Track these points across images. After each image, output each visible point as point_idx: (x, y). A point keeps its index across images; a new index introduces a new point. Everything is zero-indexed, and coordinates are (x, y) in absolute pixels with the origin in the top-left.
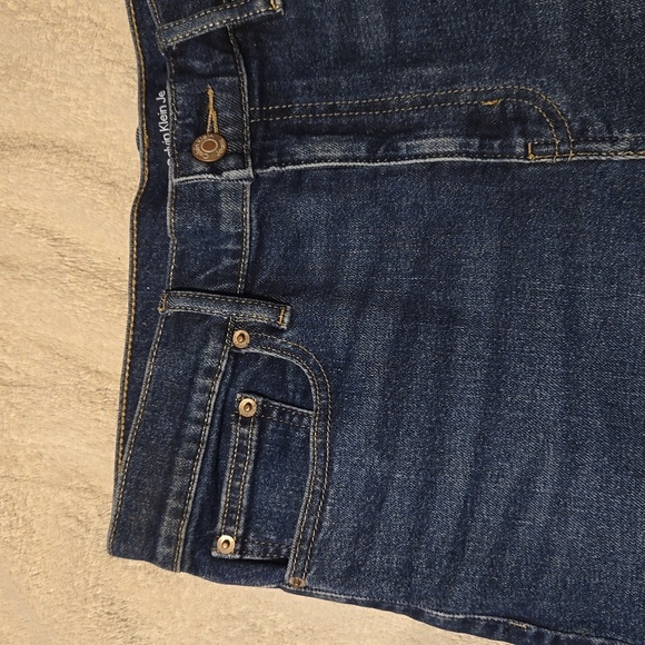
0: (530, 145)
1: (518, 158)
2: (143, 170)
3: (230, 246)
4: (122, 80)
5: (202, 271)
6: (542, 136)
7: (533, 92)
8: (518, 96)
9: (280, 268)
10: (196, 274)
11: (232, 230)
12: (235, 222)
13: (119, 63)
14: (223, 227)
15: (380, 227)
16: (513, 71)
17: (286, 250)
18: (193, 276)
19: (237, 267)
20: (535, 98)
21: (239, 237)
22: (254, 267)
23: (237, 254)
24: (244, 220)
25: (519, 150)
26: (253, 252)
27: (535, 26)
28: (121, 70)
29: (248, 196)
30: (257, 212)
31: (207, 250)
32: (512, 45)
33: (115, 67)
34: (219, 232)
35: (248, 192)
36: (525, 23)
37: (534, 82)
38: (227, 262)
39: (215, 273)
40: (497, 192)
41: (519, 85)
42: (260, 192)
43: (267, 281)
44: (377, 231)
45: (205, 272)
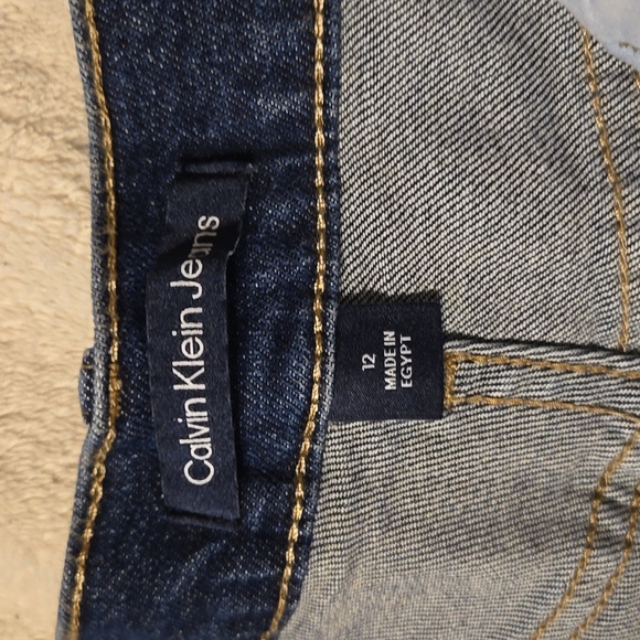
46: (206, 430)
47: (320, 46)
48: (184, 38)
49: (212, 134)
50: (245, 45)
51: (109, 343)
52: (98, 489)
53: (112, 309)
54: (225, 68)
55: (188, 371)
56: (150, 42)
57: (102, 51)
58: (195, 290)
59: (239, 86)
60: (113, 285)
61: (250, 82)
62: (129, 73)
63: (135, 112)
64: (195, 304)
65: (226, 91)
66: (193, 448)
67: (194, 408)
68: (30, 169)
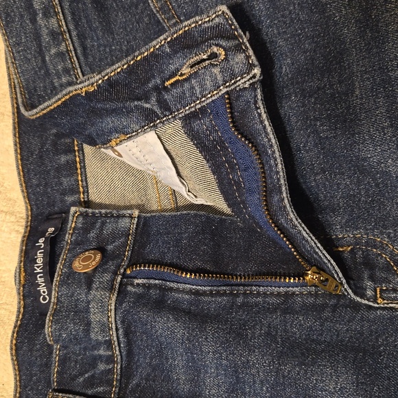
0: (378, 290)
1: (368, 300)
2: (20, 303)
3: (102, 352)
4: (12, 228)
5: (82, 374)
6: (389, 282)
7: (380, 242)
8: (367, 244)
9: (149, 375)
10: (76, 376)
11: (100, 338)
12: (103, 331)
13: (12, 214)
14: (93, 336)
15: (234, 354)
16: (362, 222)
17: (151, 358)
18: (74, 378)
19: (111, 371)
20: (382, 247)
21: (109, 344)
22: (127, 373)
23: (110, 360)
24: (110, 329)
25: (369, 293)
26: (124, 358)
27: (377, 185)
28: (13, 219)
29: (113, 307)
30: (123, 322)
31: (85, 354)
32: (360, 200)
33: (8, 217)
34: (90, 339)
35: (113, 305)
36: (368, 182)
37: (382, 233)
38: (102, 367)
39: (93, 376)
40: (347, 330)
41: (367, 234)
42: (124, 305)
43: (138, 385)
44: (230, 357)
45: (84, 374)
46: (44, 284)
47: (80, 183)
48: (46, 184)
49: (56, 209)
50: (61, 184)
51: (21, 263)
52: (22, 310)
53: (23, 254)
54: (57, 190)
55: (38, 267)
56: (38, 186)
57: (26, 189)
58: (41, 245)
59: (61, 195)
60: (24, 248)
61: (64, 193)
62: (34, 194)
63: (36, 205)
64: (42, 249)
65: (58, 196)
66: (42, 291)
67: (40, 277)
68: (9, 224)
